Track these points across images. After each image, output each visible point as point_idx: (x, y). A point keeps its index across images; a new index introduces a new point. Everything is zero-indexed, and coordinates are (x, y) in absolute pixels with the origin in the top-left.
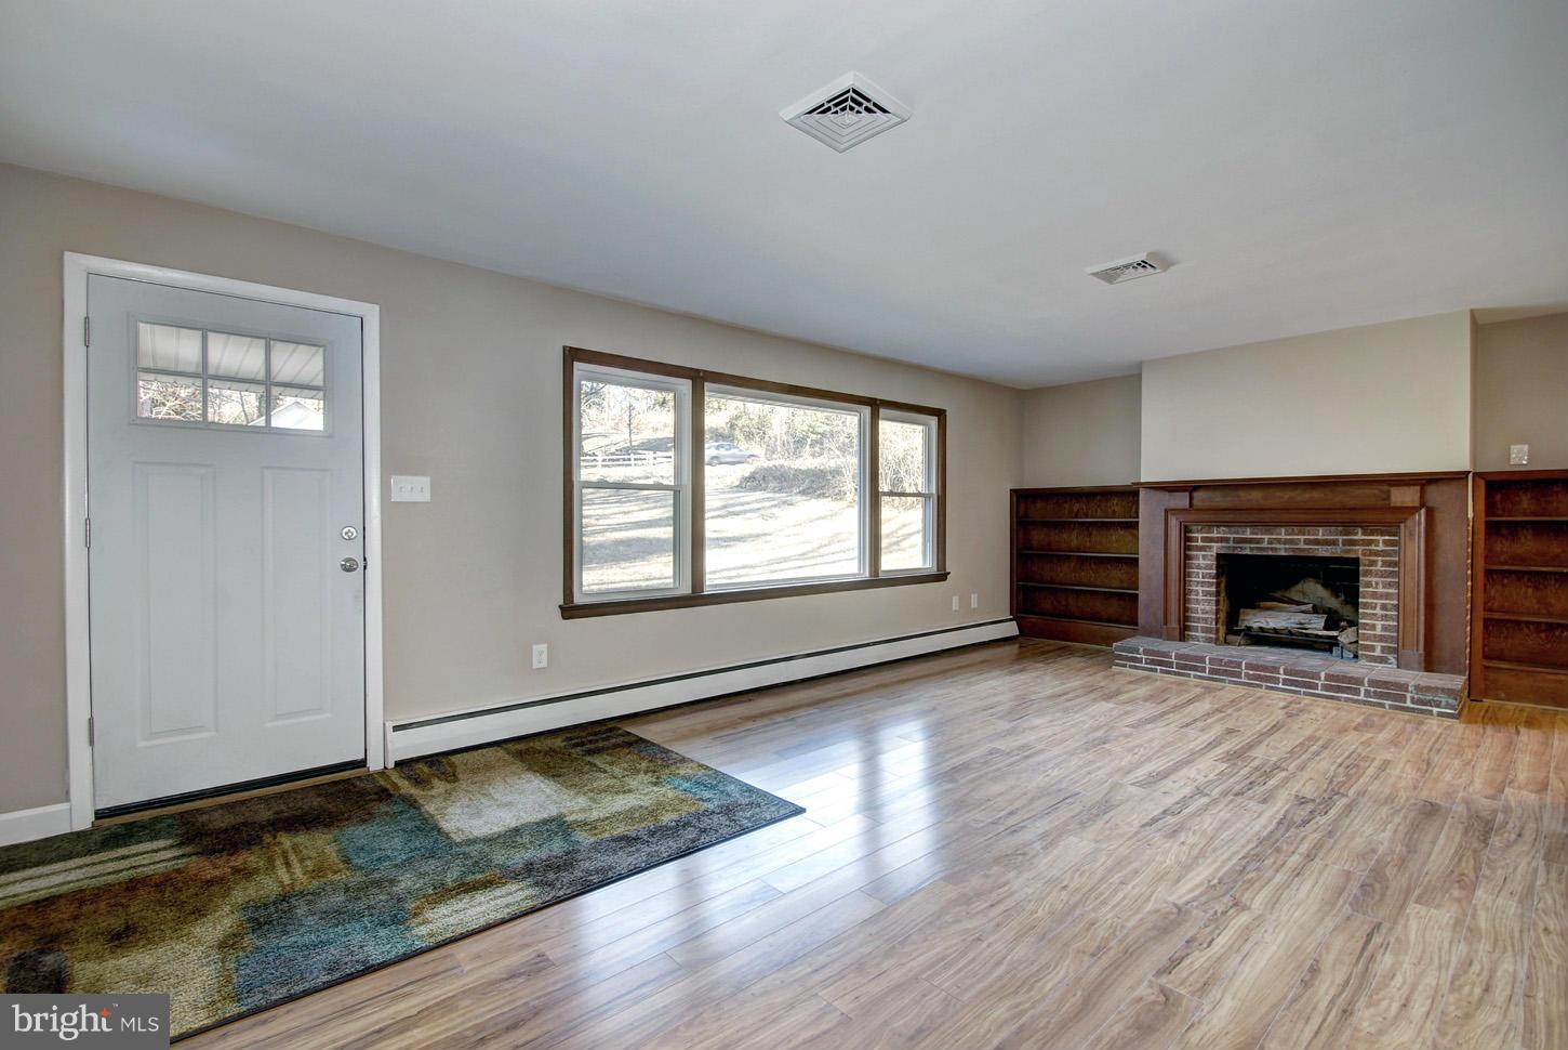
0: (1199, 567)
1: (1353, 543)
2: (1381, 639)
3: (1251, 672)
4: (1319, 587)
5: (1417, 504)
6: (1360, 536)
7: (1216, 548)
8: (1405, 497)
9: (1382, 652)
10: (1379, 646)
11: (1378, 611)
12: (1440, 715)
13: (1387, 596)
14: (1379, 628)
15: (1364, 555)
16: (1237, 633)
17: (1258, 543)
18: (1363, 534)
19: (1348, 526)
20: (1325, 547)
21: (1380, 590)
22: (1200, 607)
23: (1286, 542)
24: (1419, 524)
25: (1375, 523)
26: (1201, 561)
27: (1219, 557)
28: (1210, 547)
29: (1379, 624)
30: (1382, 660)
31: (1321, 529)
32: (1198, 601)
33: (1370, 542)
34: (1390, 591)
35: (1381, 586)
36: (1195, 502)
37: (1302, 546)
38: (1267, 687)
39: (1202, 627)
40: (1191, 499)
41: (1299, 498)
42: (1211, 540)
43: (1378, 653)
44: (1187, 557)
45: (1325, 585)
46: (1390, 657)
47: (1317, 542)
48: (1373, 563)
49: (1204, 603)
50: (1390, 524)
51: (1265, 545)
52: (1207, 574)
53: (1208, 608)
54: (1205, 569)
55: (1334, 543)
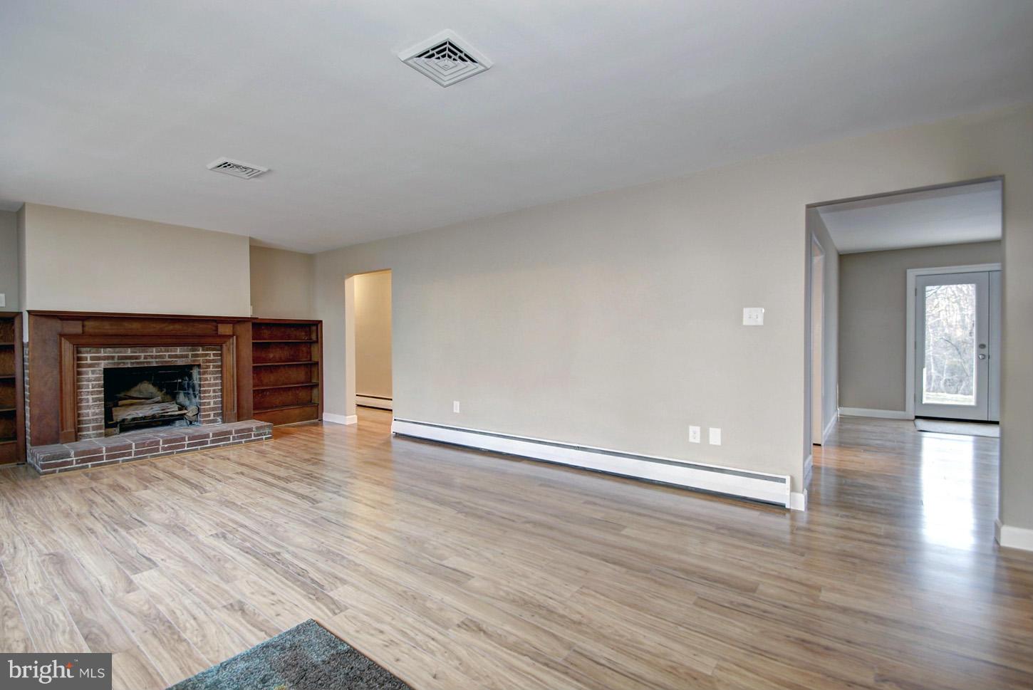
0: (89, 380)
1: (197, 356)
2: (213, 409)
3: (166, 446)
4: (151, 386)
5: (231, 334)
6: (201, 352)
7: (103, 364)
8: (224, 329)
9: (214, 416)
10: (212, 413)
11: (212, 394)
12: (266, 439)
13: (216, 385)
14: (212, 403)
15: (203, 362)
16: (114, 426)
17: (136, 359)
18: (203, 350)
19: (194, 345)
20: (182, 359)
21: (212, 382)
22: (90, 411)
23: (156, 357)
24: (233, 344)
25: (211, 344)
26: (90, 375)
27: (106, 371)
28: (98, 364)
29: (212, 401)
30: (214, 421)
31: (178, 348)
32: (88, 407)
33: (207, 355)
34: (217, 381)
35: (212, 380)
36: (87, 329)
37: (167, 359)
38: (177, 452)
39: (93, 427)
40: (83, 326)
41: (166, 329)
42: (99, 358)
43: (212, 418)
44: (79, 373)
45: (154, 385)
46: (218, 418)
47: (176, 356)
48: (208, 367)
49: (92, 407)
50: (217, 345)
51: (142, 360)
52: (96, 384)
53: (97, 411)
54: (94, 381)
55: (186, 356)
